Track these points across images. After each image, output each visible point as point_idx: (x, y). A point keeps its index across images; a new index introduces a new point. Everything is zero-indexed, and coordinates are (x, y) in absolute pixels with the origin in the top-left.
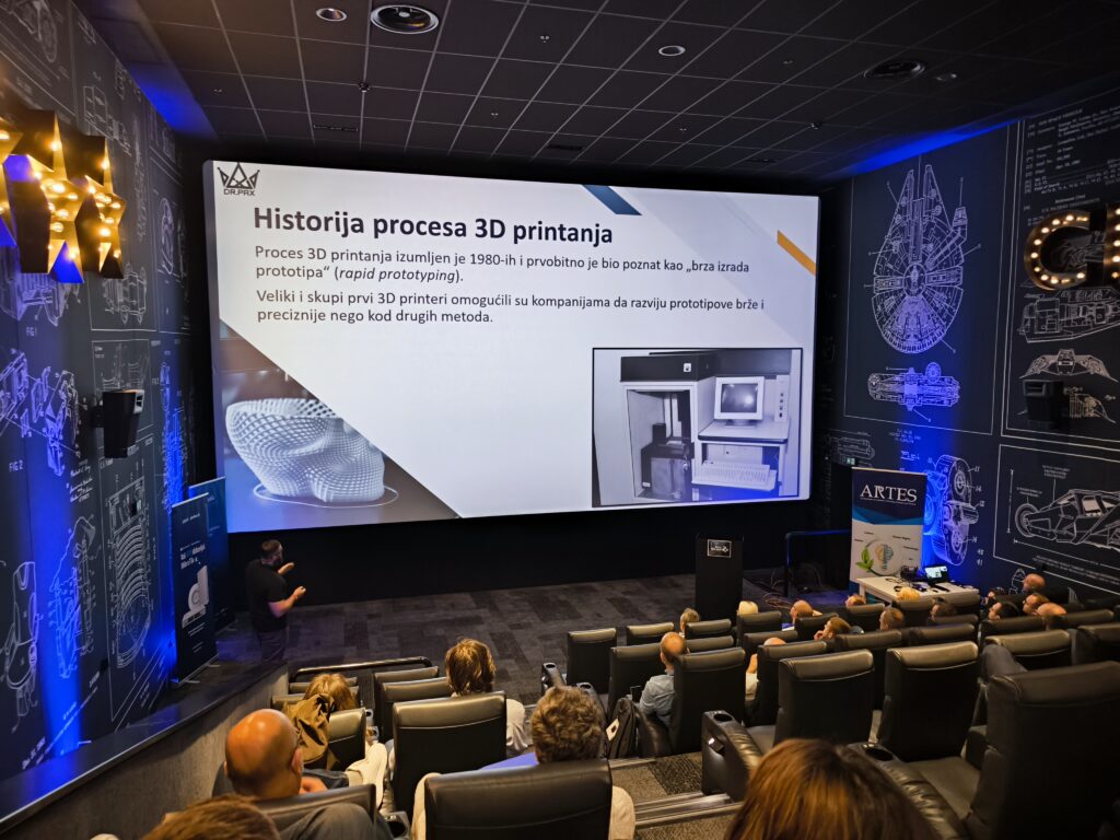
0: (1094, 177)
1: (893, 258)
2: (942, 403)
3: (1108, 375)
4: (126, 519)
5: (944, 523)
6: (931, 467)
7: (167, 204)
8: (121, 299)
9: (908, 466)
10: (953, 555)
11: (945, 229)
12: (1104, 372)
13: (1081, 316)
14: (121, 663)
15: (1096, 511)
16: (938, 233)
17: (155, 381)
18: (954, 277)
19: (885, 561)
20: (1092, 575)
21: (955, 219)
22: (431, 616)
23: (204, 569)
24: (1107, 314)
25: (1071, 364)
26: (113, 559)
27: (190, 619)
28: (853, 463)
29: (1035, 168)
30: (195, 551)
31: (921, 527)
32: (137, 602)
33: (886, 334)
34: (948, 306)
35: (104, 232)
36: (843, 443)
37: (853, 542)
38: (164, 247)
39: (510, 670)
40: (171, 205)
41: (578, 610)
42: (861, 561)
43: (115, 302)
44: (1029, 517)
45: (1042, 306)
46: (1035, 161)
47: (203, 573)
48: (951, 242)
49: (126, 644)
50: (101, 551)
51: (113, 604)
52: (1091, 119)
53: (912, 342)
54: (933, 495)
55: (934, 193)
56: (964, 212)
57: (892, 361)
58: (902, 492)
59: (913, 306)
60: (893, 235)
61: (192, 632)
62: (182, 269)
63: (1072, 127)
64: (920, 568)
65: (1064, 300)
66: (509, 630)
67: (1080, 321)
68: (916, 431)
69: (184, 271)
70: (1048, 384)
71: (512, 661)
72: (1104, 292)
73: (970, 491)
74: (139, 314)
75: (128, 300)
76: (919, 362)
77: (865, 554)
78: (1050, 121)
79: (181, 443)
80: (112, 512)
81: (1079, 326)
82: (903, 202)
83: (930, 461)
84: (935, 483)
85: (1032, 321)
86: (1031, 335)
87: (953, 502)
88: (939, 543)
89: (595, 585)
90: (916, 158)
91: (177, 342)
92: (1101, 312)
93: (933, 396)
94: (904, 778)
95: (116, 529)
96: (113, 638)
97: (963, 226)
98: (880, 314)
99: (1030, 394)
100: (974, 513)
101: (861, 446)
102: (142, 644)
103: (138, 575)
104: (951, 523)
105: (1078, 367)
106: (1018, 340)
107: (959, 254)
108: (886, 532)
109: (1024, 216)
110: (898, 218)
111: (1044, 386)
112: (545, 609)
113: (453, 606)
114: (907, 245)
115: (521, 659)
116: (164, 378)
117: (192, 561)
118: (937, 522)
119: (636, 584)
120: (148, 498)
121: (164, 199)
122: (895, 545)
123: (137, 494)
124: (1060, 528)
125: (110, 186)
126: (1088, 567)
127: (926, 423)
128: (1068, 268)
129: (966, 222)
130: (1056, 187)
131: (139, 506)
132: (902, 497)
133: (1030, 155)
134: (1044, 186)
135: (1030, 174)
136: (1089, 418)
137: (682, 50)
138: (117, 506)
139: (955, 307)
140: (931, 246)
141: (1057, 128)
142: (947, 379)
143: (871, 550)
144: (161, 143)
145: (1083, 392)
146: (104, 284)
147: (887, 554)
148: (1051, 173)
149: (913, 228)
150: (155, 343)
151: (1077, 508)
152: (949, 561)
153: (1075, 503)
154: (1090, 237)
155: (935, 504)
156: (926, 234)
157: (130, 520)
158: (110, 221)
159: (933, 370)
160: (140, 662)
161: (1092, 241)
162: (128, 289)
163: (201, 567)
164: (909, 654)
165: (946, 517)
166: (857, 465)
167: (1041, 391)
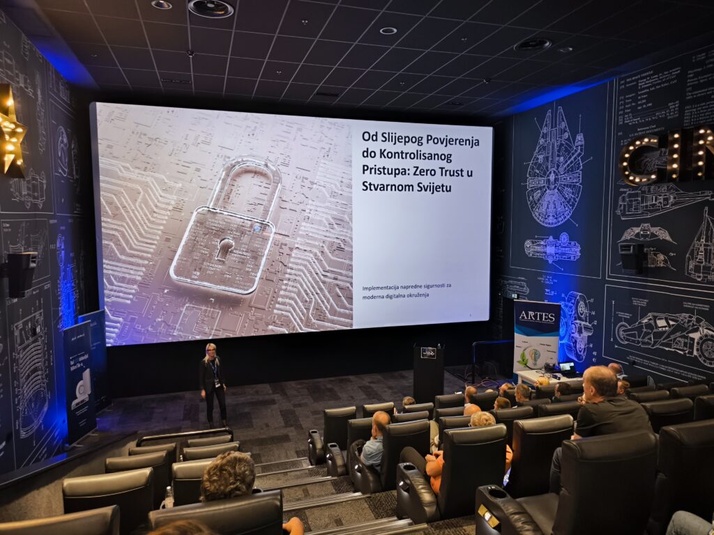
0: (660, 114)
1: (539, 167)
2: (570, 258)
3: (671, 240)
4: (28, 339)
5: (572, 335)
6: (564, 300)
7: (63, 130)
8: (25, 192)
9: (550, 298)
10: (578, 356)
11: (571, 147)
12: (668, 238)
13: (654, 202)
14: (23, 435)
15: (665, 327)
16: (566, 150)
17: (52, 247)
18: (577, 178)
19: (535, 360)
20: (663, 368)
21: (576, 141)
22: (242, 399)
23: (88, 370)
24: (670, 201)
25: (649, 233)
26: (17, 365)
27: (77, 404)
28: (516, 297)
29: (625, 108)
30: (81, 359)
31: (558, 338)
32: (37, 394)
33: (535, 215)
34: (573, 196)
35: (10, 147)
36: (510, 284)
37: (515, 347)
38: (61, 158)
39: (290, 434)
40: (66, 131)
41: (339, 394)
42: (520, 360)
43: (21, 194)
44: (624, 331)
45: (630, 196)
46: (625, 104)
47: (87, 374)
48: (575, 156)
49: (27, 422)
50: (8, 360)
51: (17, 396)
52: (658, 77)
53: (551, 220)
54: (565, 317)
55: (564, 125)
56: (582, 136)
57: (540, 232)
58: (546, 315)
59: (551, 197)
60: (539, 152)
61: (79, 413)
62: (74, 173)
63: (648, 82)
64: (557, 364)
65: (644, 192)
66: (292, 408)
67: (653, 205)
68: (554, 276)
69: (77, 174)
70: (634, 246)
71: (293, 428)
72: (668, 187)
73: (588, 315)
74: (40, 203)
75: (31, 193)
76: (556, 232)
77: (523, 356)
78: (633, 78)
79: (73, 287)
80: (17, 333)
81: (654, 209)
82: (545, 130)
83: (563, 295)
84: (566, 310)
85: (624, 205)
86: (624, 215)
87: (578, 321)
88: (569, 347)
89: (351, 378)
90: (552, 102)
91: (70, 221)
92: (666, 200)
93: (564, 254)
94: (511, 510)
95: (20, 345)
96: (17, 417)
97: (581, 146)
98: (531, 203)
99: (623, 252)
100: (591, 329)
101: (521, 286)
102: (41, 422)
103: (38, 375)
104: (576, 335)
105: (653, 235)
106: (616, 217)
107: (579, 163)
108: (536, 342)
109: (619, 139)
110: (542, 141)
111: (632, 247)
112: (317, 394)
113: (257, 392)
114: (547, 158)
115: (299, 427)
116: (60, 244)
117: (79, 365)
118: (568, 334)
119: (378, 377)
120: (46, 323)
121: (61, 127)
122: (541, 349)
123: (37, 322)
124: (643, 338)
125: (14, 117)
126: (660, 362)
127: (561, 271)
128: (646, 172)
129: (583, 143)
130: (638, 121)
131: (38, 330)
132: (545, 319)
133: (622, 100)
134: (631, 120)
135: (621, 112)
136: (659, 267)
137: (395, 30)
138: (21, 330)
139: (577, 197)
140: (562, 158)
141: (638, 83)
142: (573, 243)
143: (527, 353)
144: (58, 90)
145: (657, 251)
146: (11, 182)
147: (536, 355)
148: (634, 111)
149: (551, 147)
150: (52, 222)
151: (653, 324)
152: (576, 360)
153: (652, 322)
154: (659, 152)
155: (566, 323)
156: (559, 151)
157: (31, 339)
158: (14, 140)
159: (564, 237)
160: (39, 433)
161: (660, 155)
162: (30, 186)
163: (85, 369)
164: (527, 423)
165: (573, 331)
166: (518, 298)
167: (630, 250)
